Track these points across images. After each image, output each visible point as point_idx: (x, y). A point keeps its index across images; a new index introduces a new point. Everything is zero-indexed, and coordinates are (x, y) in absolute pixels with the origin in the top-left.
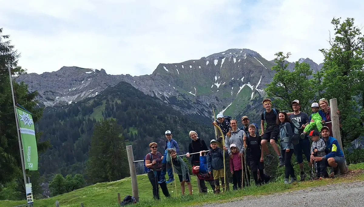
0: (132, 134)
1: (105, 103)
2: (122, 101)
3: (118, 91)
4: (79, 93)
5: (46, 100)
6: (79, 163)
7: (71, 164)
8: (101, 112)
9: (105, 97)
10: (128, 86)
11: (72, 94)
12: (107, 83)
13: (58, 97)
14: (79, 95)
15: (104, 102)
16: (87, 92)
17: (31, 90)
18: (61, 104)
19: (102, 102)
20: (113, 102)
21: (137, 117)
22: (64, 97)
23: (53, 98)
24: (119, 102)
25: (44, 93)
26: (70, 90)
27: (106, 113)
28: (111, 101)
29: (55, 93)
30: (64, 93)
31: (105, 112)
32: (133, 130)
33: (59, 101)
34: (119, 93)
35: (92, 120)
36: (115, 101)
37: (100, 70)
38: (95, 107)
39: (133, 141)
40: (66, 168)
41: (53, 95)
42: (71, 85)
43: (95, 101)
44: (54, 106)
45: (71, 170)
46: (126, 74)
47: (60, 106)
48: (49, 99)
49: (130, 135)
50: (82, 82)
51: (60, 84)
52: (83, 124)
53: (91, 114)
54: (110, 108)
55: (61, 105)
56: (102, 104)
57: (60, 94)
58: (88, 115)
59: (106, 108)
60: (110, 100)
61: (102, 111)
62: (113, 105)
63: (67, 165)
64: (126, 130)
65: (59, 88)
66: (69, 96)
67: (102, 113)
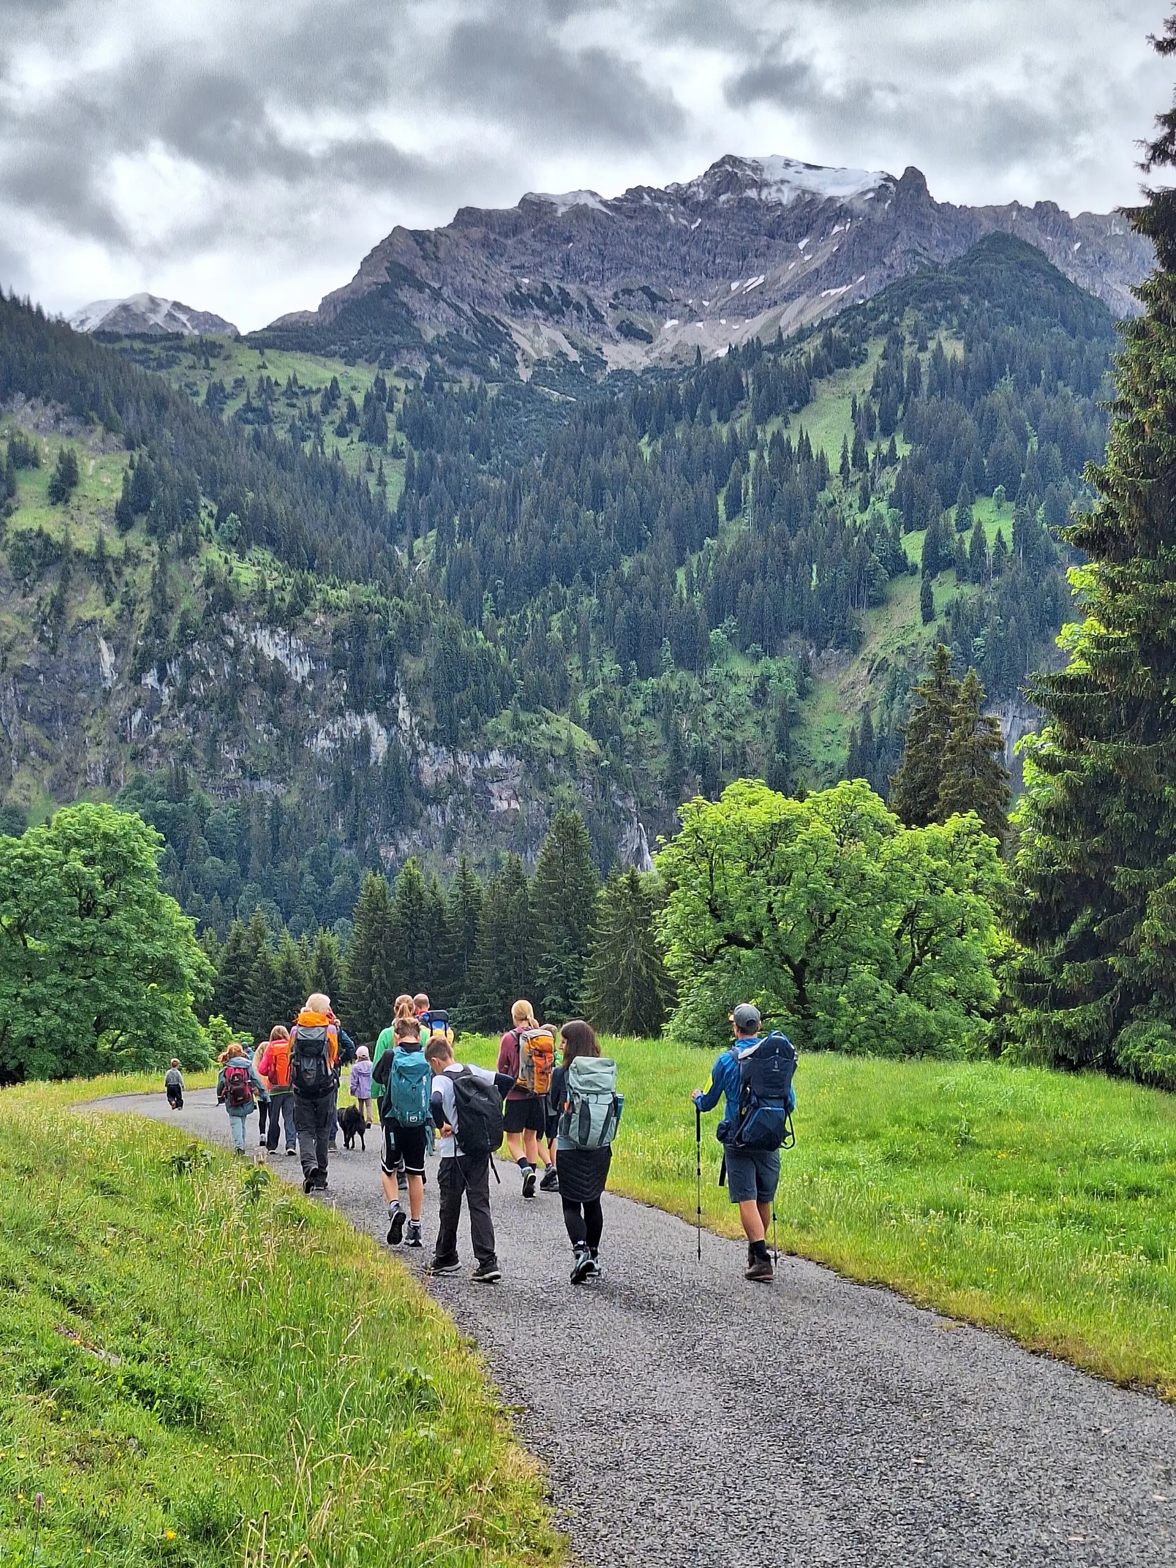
0: (979, 542)
1: (881, 351)
2: (969, 349)
3: (962, 289)
4: (776, 303)
5: (617, 336)
6: (682, 674)
7: (643, 675)
8: (848, 402)
9: (885, 317)
10: (1023, 258)
11: (743, 309)
12: (920, 250)
13: (675, 322)
14: (771, 313)
15: (876, 348)
16: (817, 298)
17: (556, 282)
18: (680, 363)
19: (864, 346)
20: (923, 348)
21: (1033, 443)
22: (700, 325)
23: (649, 326)
24: (954, 350)
25: (616, 296)
26: (734, 286)
27: (876, 409)
28: (911, 344)
29: (665, 301)
30: (706, 303)
31: (867, 402)
32: (993, 517)
33: (676, 341)
34: (965, 300)
35: (794, 444)
36: (932, 345)
37: (898, 178)
38: (821, 376)
39: (977, 579)
40: (617, 693)
41: (654, 309)
42: (745, 257)
43: (828, 343)
44: (646, 371)
45: (639, 705)
46: (1038, 204)
47: (673, 370)
48: (629, 332)
49: (967, 547)
50: (801, 245)
51: (693, 251)
52: (745, 467)
53: (797, 411)
54: (900, 385)
55: (678, 367)
56: (861, 358)
57: (686, 306)
58: (781, 419)
59: (876, 385)
60: (909, 339)
61: (854, 402)
62: (915, 367)
63: (624, 680)
64: (953, 513)
65: (686, 273)
66: (723, 322)
67: (854, 411)
